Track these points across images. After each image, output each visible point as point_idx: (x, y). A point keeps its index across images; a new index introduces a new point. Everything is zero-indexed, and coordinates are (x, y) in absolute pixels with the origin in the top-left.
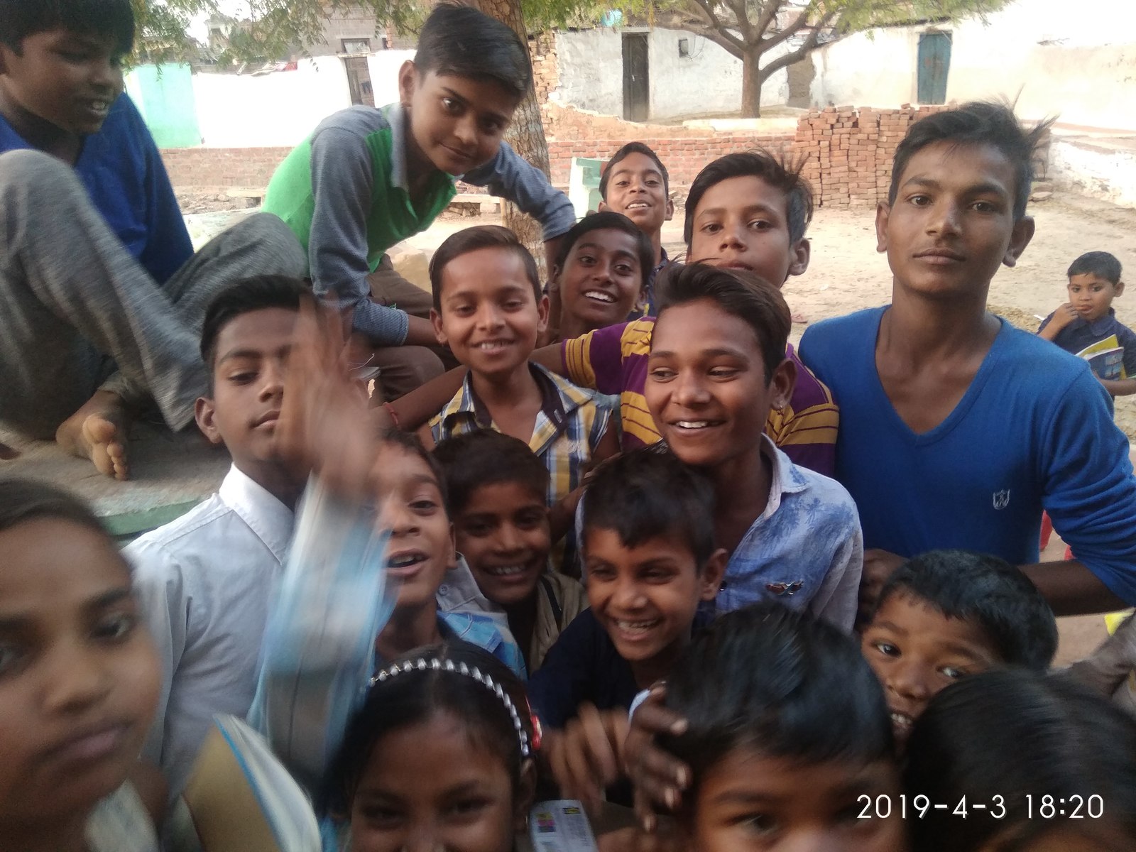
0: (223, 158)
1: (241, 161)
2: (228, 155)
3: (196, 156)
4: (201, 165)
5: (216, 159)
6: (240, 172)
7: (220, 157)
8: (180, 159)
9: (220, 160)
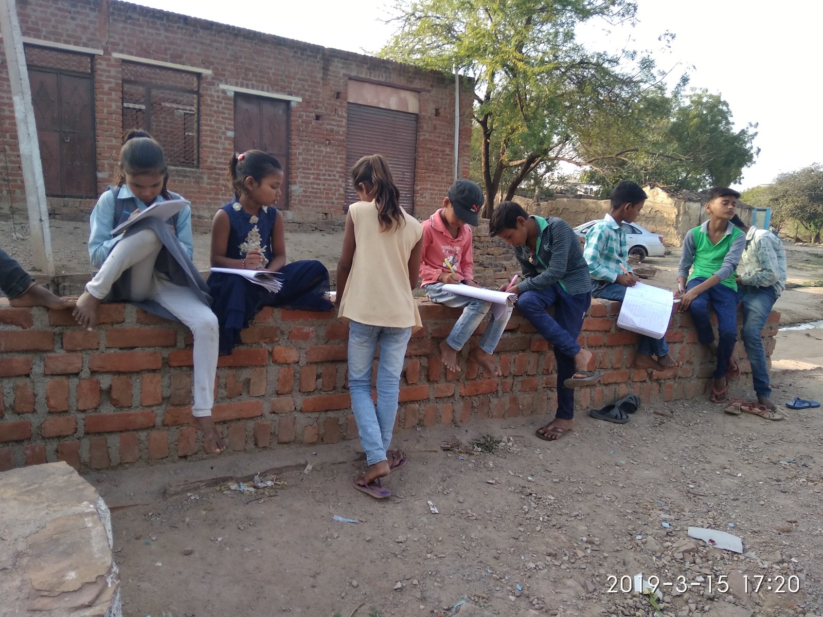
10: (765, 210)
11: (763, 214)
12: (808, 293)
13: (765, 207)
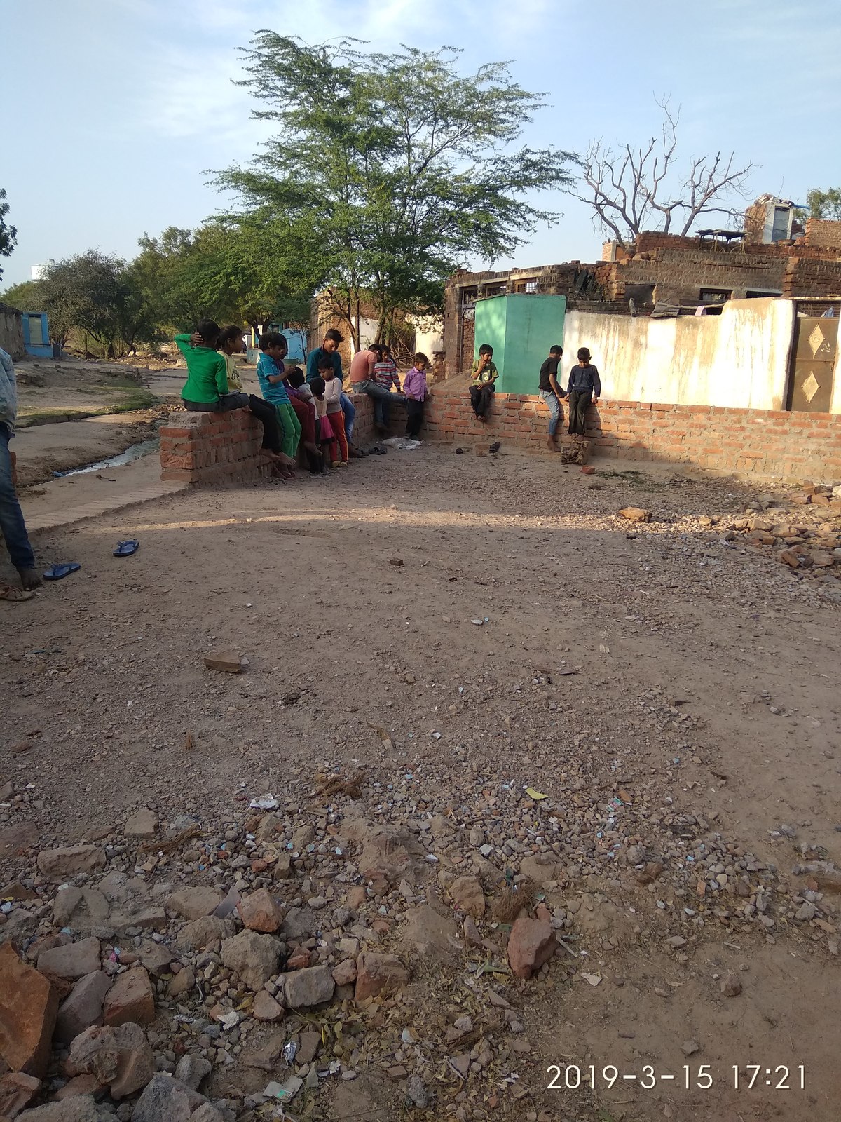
0: (750, 426)
1: (785, 432)
2: (760, 421)
3: (702, 419)
4: (706, 433)
5: (738, 425)
6: (777, 450)
7: (744, 424)
8: (670, 422)
9: (742, 429)
10: (39, 316)
11: (38, 321)
12: (101, 423)
13: (40, 312)
